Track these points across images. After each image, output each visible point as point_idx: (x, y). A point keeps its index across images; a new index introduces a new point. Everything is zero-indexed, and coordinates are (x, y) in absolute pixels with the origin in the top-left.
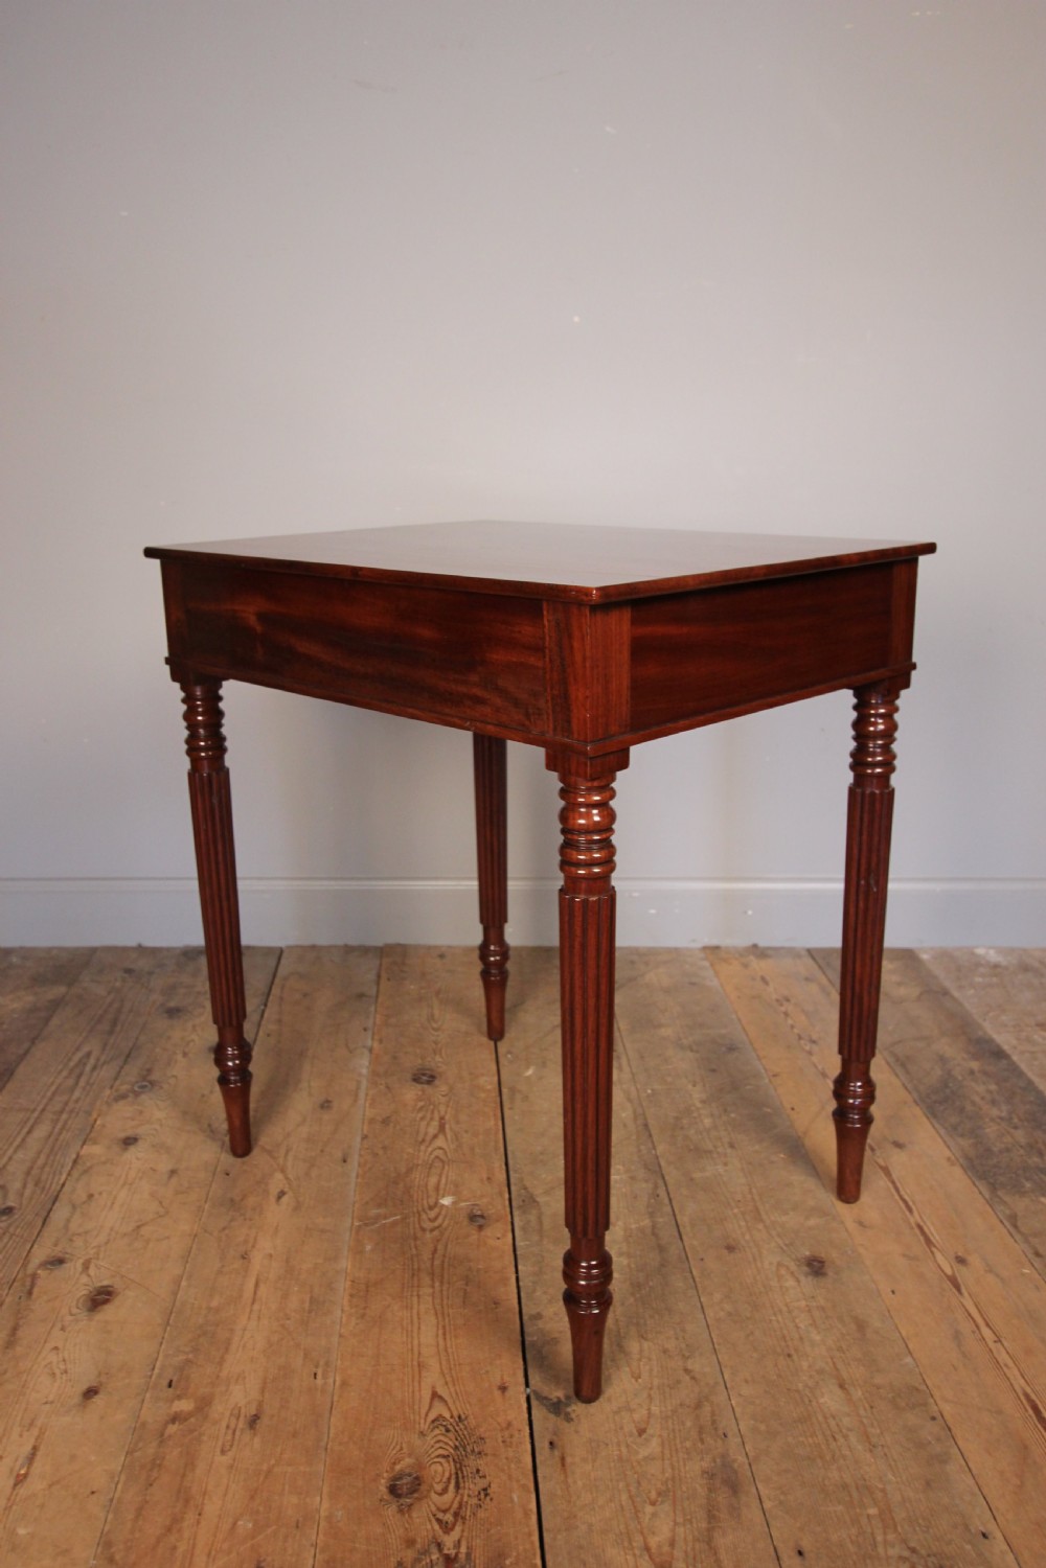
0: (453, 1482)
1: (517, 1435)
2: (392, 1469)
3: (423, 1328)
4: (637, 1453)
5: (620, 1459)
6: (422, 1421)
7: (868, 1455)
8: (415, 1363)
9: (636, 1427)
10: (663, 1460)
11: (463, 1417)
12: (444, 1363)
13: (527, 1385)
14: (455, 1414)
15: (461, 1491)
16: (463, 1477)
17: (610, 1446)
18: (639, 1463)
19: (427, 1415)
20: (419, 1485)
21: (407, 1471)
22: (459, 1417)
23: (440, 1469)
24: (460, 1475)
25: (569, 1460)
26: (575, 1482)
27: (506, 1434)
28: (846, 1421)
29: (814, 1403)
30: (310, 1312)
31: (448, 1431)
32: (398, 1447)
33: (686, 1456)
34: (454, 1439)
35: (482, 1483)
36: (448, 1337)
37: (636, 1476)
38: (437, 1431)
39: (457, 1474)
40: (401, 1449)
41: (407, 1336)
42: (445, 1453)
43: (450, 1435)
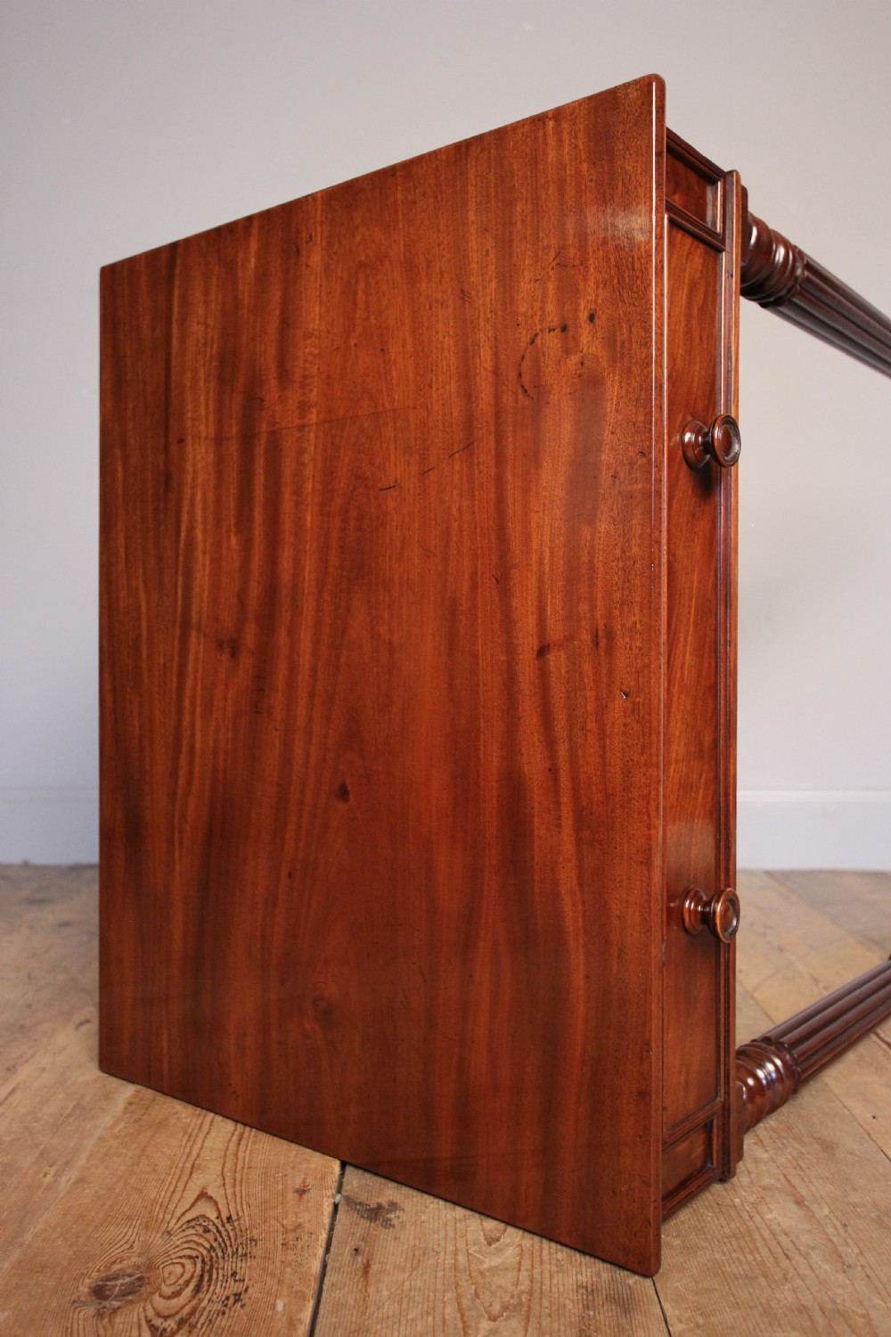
0: (192, 1285)
1: (305, 1238)
2: (108, 1268)
3: (213, 1133)
4: (482, 1262)
5: (455, 1267)
6: (174, 1221)
7: (841, 1277)
8: (189, 1165)
9: (485, 1236)
10: (519, 1270)
11: (234, 1217)
12: (228, 1165)
13: (339, 1190)
14: (224, 1215)
15: (200, 1295)
16: (210, 1280)
17: (442, 1254)
18: (482, 1273)
19: (184, 1214)
20: (140, 1286)
21: (129, 1271)
22: (229, 1219)
23: (179, 1269)
24: (206, 1277)
25: (375, 1267)
26: (378, 1292)
27: (291, 1236)
28: (806, 1239)
29: (757, 1218)
30: (69, 1116)
31: (207, 1230)
32: (127, 1246)
33: (554, 1269)
34: (212, 1239)
35: (233, 1287)
36: (243, 1142)
37: (473, 1287)
38: (192, 1231)
39: (202, 1276)
40: (131, 1247)
41: (188, 1141)
42: (194, 1253)
43: (210, 1236)
